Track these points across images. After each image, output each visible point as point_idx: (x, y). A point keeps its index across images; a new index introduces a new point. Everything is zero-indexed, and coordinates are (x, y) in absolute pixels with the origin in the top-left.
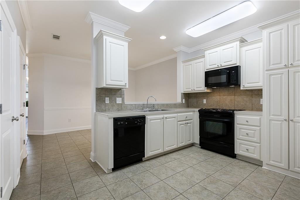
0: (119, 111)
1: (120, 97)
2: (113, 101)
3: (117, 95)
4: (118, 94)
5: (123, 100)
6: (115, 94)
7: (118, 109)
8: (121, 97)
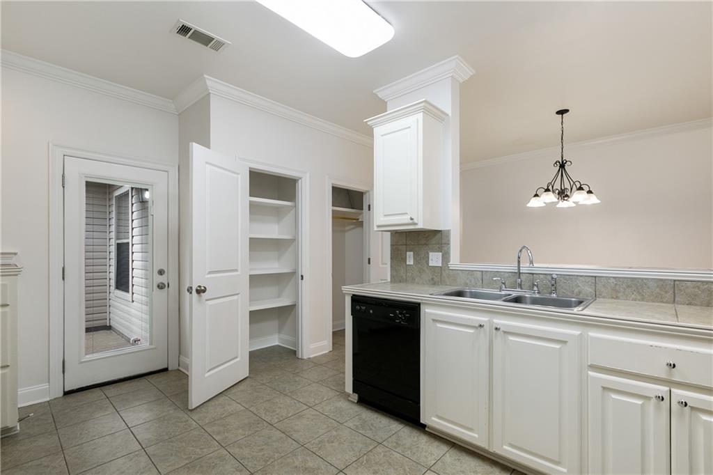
0: (434, 284)
1: (438, 252)
2: (422, 259)
3: (430, 246)
4: (434, 242)
5: (446, 258)
6: (426, 244)
7: (432, 279)
8: (440, 250)
